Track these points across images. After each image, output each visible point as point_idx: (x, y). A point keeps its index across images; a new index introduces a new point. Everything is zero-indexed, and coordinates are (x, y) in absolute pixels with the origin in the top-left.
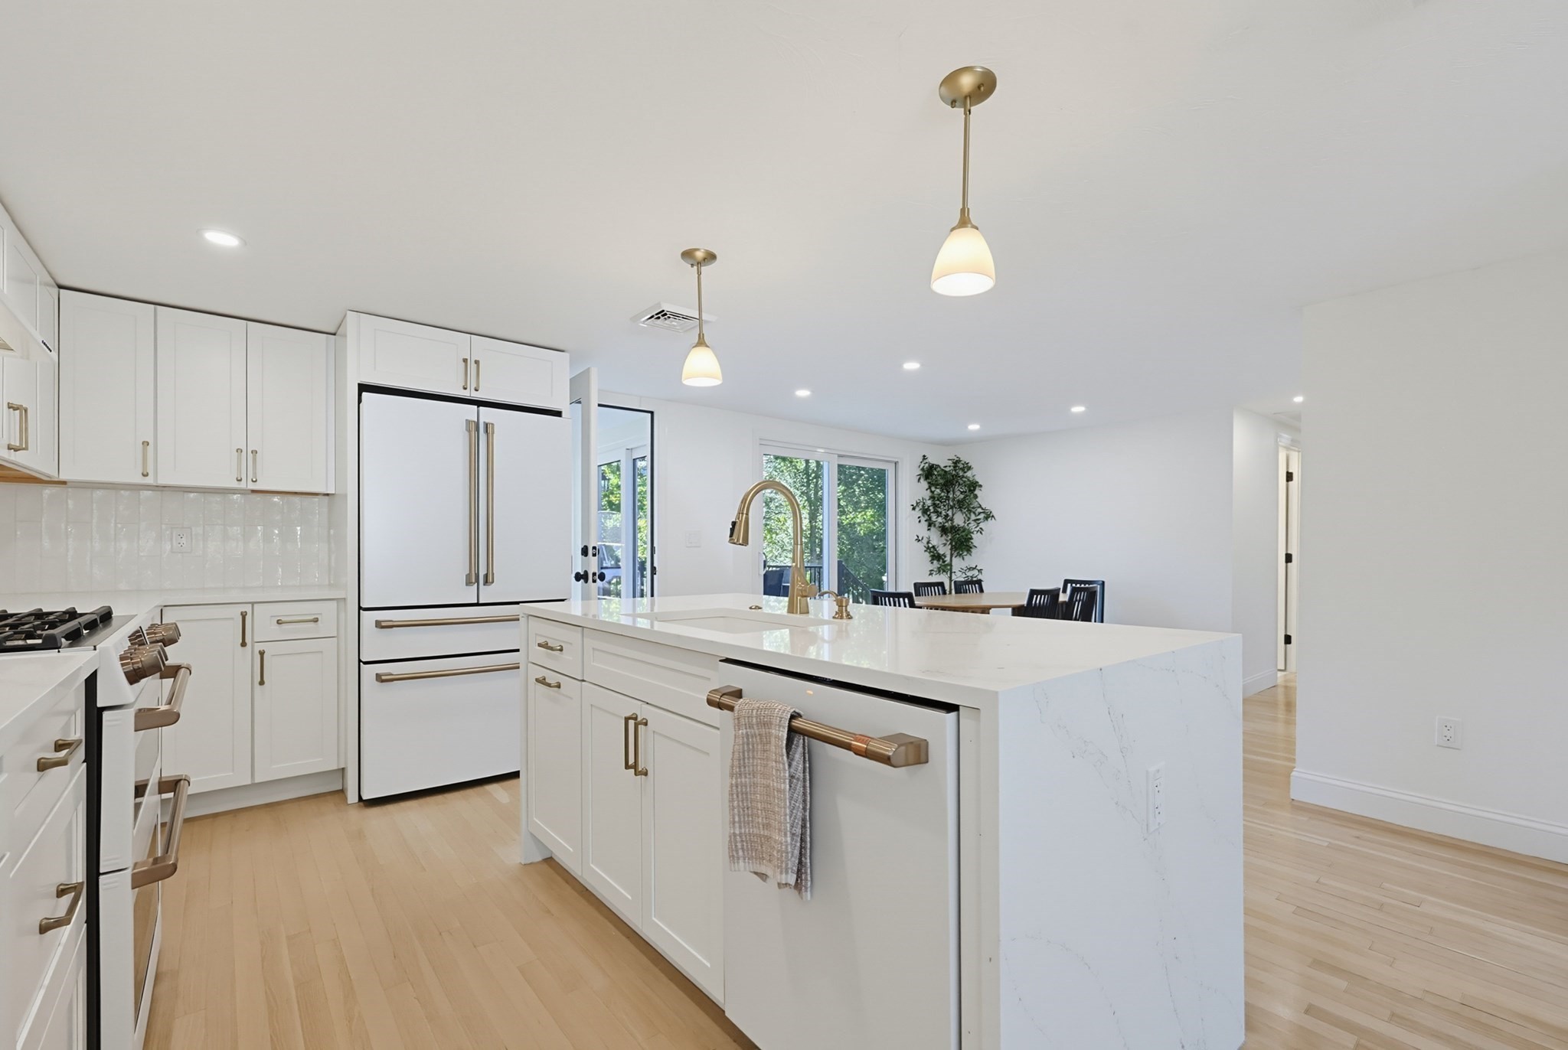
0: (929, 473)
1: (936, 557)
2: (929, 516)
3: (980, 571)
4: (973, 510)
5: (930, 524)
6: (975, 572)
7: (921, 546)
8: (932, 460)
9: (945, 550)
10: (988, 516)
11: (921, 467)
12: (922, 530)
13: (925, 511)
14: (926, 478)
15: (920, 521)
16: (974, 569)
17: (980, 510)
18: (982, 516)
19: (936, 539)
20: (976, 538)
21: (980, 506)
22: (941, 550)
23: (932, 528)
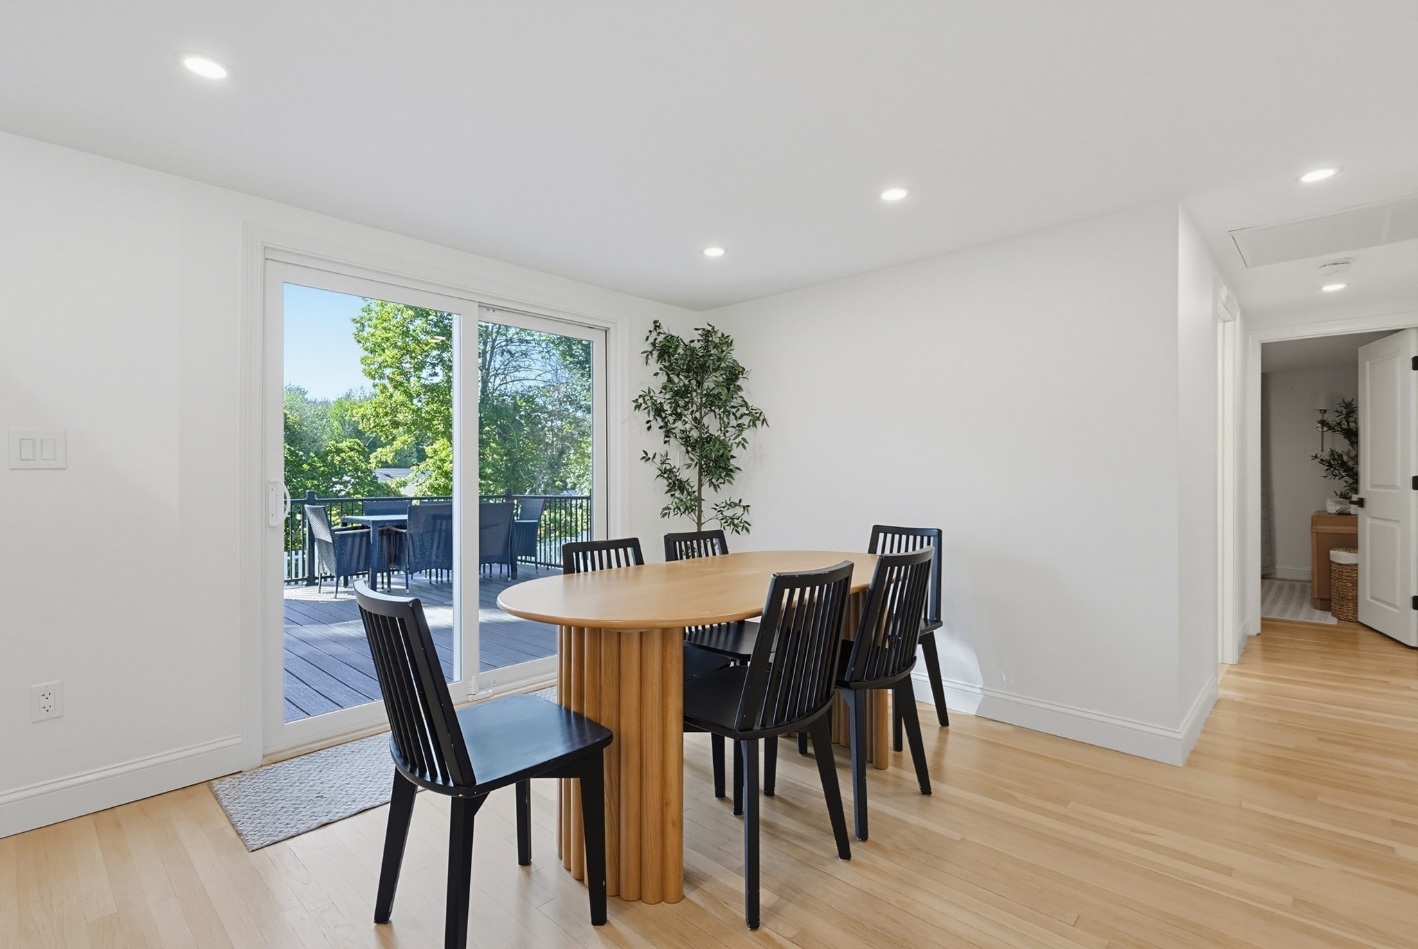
0: (665, 349)
1: (677, 485)
2: (663, 419)
3: (746, 507)
4: (734, 410)
5: (668, 433)
6: (739, 511)
7: (652, 469)
8: (669, 328)
9: (689, 475)
10: (757, 418)
11: (651, 340)
12: (654, 441)
13: (659, 411)
14: (661, 357)
15: (649, 428)
16: (736, 505)
17: (744, 410)
18: (746, 420)
19: (678, 457)
20: (740, 457)
21: (745, 404)
22: (684, 475)
23: (672, 440)
